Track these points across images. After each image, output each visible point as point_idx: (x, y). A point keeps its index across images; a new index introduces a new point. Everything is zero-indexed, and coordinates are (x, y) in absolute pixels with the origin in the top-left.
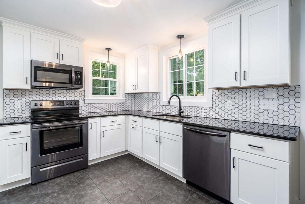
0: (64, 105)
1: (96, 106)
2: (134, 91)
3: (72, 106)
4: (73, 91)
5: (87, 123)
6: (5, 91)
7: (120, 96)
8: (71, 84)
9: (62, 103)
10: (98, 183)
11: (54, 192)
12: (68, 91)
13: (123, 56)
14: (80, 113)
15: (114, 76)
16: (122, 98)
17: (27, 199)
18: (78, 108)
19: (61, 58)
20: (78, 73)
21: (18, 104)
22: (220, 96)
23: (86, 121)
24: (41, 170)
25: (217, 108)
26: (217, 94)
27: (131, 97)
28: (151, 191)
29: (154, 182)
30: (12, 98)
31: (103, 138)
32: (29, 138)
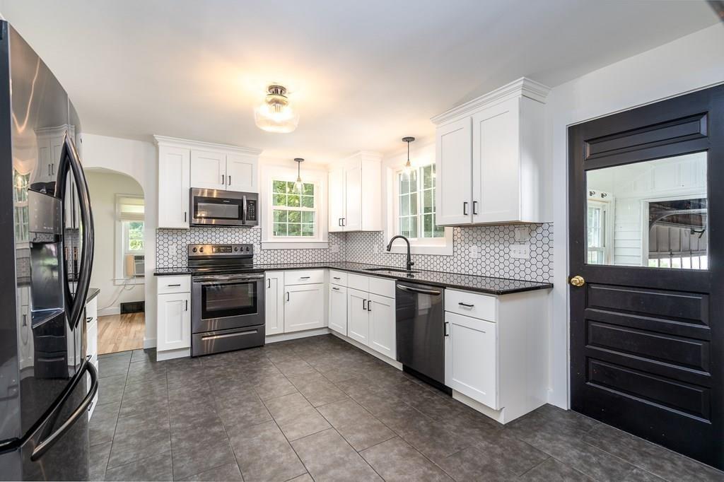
0: (231, 252)
1: (279, 254)
2: (340, 229)
3: (242, 253)
4: (245, 230)
5: (263, 278)
6: (158, 231)
7: (320, 238)
8: (242, 219)
9: (228, 248)
10: (276, 362)
11: (220, 366)
12: (237, 230)
13: (326, 168)
14: (254, 264)
15: (310, 203)
16: (323, 240)
17: (190, 369)
18: (251, 257)
19: (228, 183)
20: (252, 203)
21: (173, 250)
22: (463, 238)
23: (262, 276)
24: (203, 339)
25: (459, 257)
26: (459, 235)
27: (339, 239)
28: (347, 374)
29: (355, 367)
30: (166, 241)
31: (287, 303)
32: (190, 294)
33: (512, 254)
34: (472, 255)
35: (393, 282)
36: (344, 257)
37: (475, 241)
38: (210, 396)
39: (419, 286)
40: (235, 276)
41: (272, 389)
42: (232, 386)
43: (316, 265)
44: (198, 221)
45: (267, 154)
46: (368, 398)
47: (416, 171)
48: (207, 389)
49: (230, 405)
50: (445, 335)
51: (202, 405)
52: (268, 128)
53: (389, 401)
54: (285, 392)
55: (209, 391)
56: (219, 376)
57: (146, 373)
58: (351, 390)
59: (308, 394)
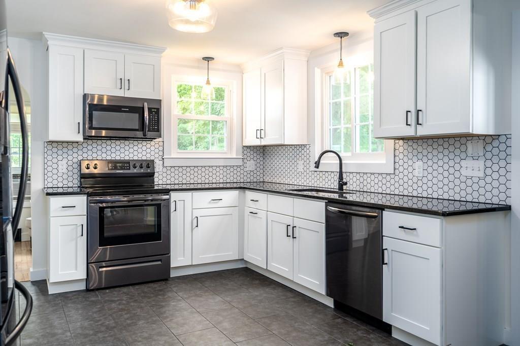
0: (129, 169)
1: (184, 172)
2: (257, 142)
3: (142, 171)
4: (145, 143)
5: (168, 199)
6: (46, 144)
7: (232, 152)
8: (143, 131)
9: (125, 164)
10: (185, 296)
11: (122, 300)
12: (135, 143)
13: (239, 70)
14: (155, 183)
16: (236, 155)
17: (88, 303)
18: (152, 175)
19: (127, 87)
20: (154, 111)
21: (63, 166)
22: (406, 153)
23: (167, 197)
24: (101, 270)
25: (401, 175)
26: (401, 149)
27: (255, 155)
28: (268, 310)
29: (277, 303)
30: (55, 155)
31: (196, 230)
32: (86, 217)
33: (464, 172)
34: (416, 173)
35: (322, 204)
36: (262, 176)
37: (420, 156)
38: (115, 330)
39: (354, 208)
40: (136, 196)
41: (184, 324)
42: (139, 320)
43: (228, 186)
44: (93, 133)
45: (172, 54)
46: (294, 334)
47: (350, 72)
48: (111, 323)
49: (140, 339)
50: (383, 263)
51: (109, 338)
52: (181, 28)
53: (319, 338)
54: (200, 327)
55: (114, 325)
56: (122, 310)
57: (41, 306)
58: (275, 327)
59: (225, 329)
